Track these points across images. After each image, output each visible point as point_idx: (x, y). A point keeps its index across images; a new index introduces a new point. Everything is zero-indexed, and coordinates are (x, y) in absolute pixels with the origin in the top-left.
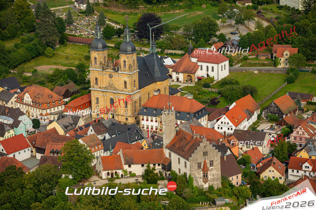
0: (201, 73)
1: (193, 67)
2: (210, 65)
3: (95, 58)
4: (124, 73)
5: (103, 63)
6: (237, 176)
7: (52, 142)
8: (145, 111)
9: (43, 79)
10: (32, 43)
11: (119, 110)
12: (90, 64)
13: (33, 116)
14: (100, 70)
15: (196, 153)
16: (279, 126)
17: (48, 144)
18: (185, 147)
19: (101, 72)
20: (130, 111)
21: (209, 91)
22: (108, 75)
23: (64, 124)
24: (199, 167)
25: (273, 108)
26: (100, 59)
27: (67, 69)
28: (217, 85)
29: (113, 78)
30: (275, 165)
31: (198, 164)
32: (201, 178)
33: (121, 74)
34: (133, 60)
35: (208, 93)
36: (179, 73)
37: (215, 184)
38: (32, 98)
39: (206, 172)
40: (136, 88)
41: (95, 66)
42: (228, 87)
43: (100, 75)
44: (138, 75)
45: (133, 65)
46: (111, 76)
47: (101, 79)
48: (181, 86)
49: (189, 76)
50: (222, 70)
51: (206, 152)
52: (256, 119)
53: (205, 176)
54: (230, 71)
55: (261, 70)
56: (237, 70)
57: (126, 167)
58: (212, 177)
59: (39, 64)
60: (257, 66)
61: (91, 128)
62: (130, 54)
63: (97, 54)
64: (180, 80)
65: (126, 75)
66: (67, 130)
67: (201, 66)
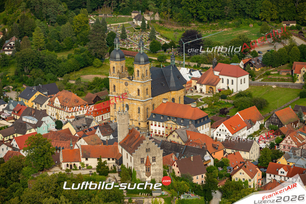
0: (222, 85)
1: (215, 79)
2: (230, 79)
3: (114, 67)
4: (138, 81)
5: (120, 71)
6: (202, 176)
7: (60, 140)
8: (154, 116)
9: (82, 86)
10: (82, 54)
11: (133, 115)
12: (110, 73)
13: (61, 119)
14: (117, 78)
15: (139, 149)
16: (275, 135)
17: (53, 141)
18: (132, 144)
19: (118, 80)
20: (142, 116)
21: (225, 102)
22: (124, 83)
23: (78, 125)
24: (142, 162)
25: (274, 119)
26: (118, 69)
27: (105, 78)
28: (235, 97)
29: (128, 86)
30: (246, 168)
31: (141, 159)
32: (144, 172)
33: (135, 83)
34: (146, 70)
35: (223, 104)
36: (202, 85)
37: (157, 178)
38: (61, 102)
39: (148, 167)
40: (148, 96)
41: (114, 74)
42: (241, 98)
43: (117, 83)
44: (150, 84)
45: (146, 74)
46: (126, 84)
47: (118, 86)
48: (202, 97)
49: (211, 87)
50: (241, 84)
51: (149, 149)
52: (258, 129)
53: (148, 171)
54: (250, 85)
55: (279, 85)
56: (257, 84)
57: (83, 160)
58: (154, 171)
59: (86, 73)
60: (277, 81)
61: (98, 129)
62: (143, 64)
63: (115, 64)
64: (203, 91)
65: (139, 83)
66: (79, 130)
67: (223, 79)
